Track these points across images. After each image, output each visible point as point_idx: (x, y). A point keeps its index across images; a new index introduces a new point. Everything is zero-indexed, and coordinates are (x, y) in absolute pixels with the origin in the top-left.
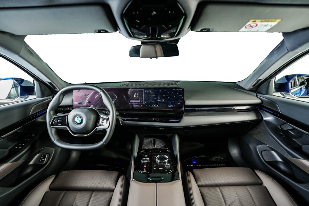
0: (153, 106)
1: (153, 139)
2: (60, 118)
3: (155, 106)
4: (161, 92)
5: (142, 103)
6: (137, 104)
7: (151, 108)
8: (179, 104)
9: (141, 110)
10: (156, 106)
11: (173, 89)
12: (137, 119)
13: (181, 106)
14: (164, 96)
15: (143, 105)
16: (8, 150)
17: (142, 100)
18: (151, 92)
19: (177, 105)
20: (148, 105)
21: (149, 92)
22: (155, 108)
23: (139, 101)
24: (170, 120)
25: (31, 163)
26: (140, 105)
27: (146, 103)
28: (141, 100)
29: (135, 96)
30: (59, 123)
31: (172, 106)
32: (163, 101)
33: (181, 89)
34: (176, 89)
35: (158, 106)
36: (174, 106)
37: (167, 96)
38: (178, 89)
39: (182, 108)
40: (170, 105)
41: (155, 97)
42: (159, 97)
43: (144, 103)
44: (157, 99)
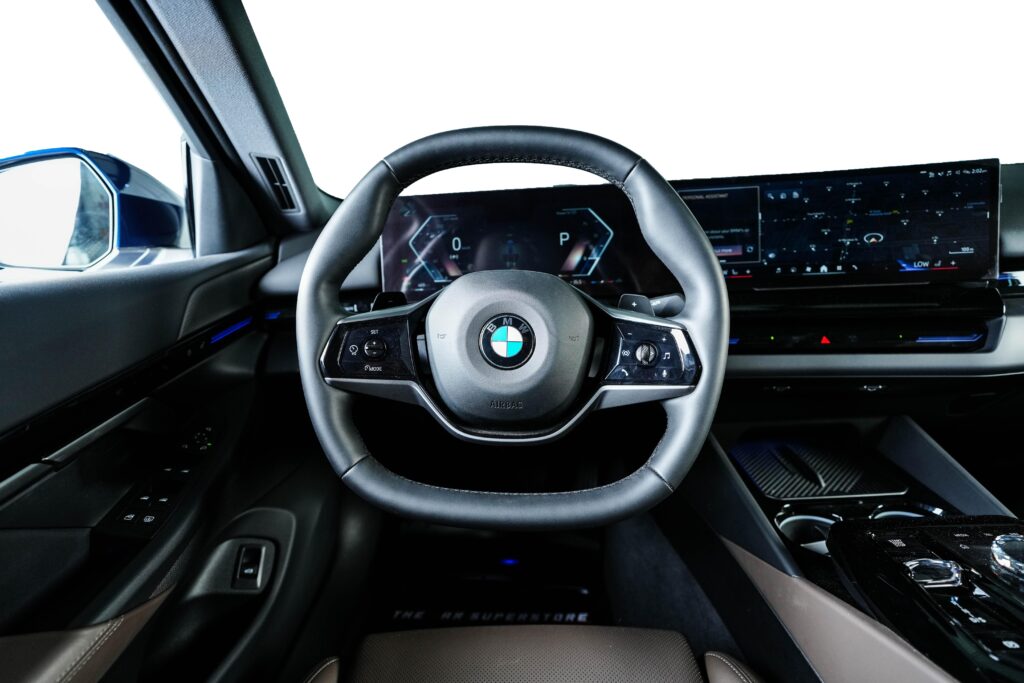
0: (816, 269)
2: (373, 332)
3: (824, 269)
4: (859, 192)
5: (754, 255)
7: (801, 279)
8: (966, 250)
9: (750, 296)
10: (832, 268)
11: (932, 175)
14: (875, 213)
15: (756, 269)
16: (88, 531)
17: (754, 242)
18: (802, 196)
19: (954, 257)
20: (786, 270)
21: (790, 196)
22: (824, 277)
23: (738, 251)
24: (921, 340)
25: (198, 589)
26: (741, 269)
27: (771, 256)
28: (746, 244)
30: (372, 360)
31: (926, 264)
32: (873, 240)
33: (979, 171)
34: (946, 173)
35: (839, 268)
36: (939, 264)
37: (895, 212)
38: (958, 172)
39: (987, 272)
40: (910, 263)
41: (823, 223)
42: (849, 221)
43: (765, 256)
44: (839, 232)
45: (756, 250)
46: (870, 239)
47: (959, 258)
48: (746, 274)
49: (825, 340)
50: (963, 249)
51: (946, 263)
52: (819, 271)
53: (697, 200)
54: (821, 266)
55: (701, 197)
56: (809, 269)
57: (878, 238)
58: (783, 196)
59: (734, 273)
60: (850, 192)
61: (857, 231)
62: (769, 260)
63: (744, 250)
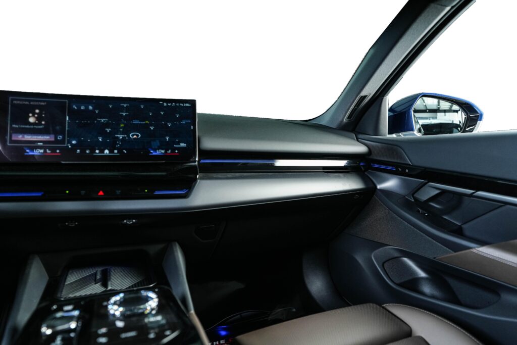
0: (102, 151)
1: (99, 270)
3: (107, 152)
4: (127, 109)
5: (63, 141)
6: (40, 147)
7: (92, 157)
8: (183, 145)
9: (57, 166)
10: (111, 151)
11: (165, 104)
12: (39, 194)
13: (188, 153)
14: (136, 122)
15: (63, 150)
17: (63, 133)
18: (94, 108)
19: (177, 148)
20: (83, 151)
21: (87, 108)
22: (106, 156)
23: (51, 138)
26: (53, 150)
27: (74, 142)
28: (56, 133)
29: (32, 120)
31: (163, 151)
32: (135, 137)
33: (187, 105)
34: (172, 104)
35: (116, 151)
36: (169, 151)
37: (147, 122)
38: (177, 104)
39: (192, 157)
40: (155, 150)
41: (106, 125)
42: (122, 125)
43: (69, 142)
44: (116, 130)
45: (64, 138)
46: (133, 136)
47: (179, 149)
48: (57, 153)
49: (101, 193)
50: (181, 144)
51: (173, 151)
52: (103, 153)
53: (24, 104)
54: (105, 150)
55: (27, 103)
56: (97, 151)
57: (138, 136)
58: (82, 108)
59: (48, 151)
60: (122, 109)
61: (126, 132)
62: (72, 145)
63: (56, 138)
